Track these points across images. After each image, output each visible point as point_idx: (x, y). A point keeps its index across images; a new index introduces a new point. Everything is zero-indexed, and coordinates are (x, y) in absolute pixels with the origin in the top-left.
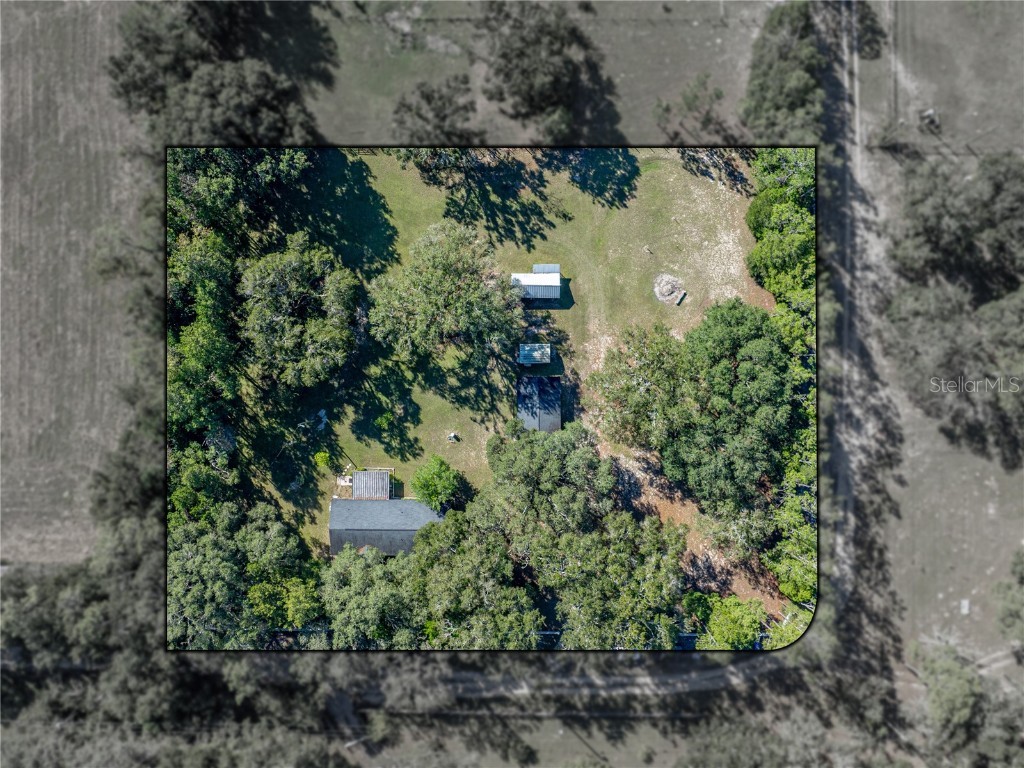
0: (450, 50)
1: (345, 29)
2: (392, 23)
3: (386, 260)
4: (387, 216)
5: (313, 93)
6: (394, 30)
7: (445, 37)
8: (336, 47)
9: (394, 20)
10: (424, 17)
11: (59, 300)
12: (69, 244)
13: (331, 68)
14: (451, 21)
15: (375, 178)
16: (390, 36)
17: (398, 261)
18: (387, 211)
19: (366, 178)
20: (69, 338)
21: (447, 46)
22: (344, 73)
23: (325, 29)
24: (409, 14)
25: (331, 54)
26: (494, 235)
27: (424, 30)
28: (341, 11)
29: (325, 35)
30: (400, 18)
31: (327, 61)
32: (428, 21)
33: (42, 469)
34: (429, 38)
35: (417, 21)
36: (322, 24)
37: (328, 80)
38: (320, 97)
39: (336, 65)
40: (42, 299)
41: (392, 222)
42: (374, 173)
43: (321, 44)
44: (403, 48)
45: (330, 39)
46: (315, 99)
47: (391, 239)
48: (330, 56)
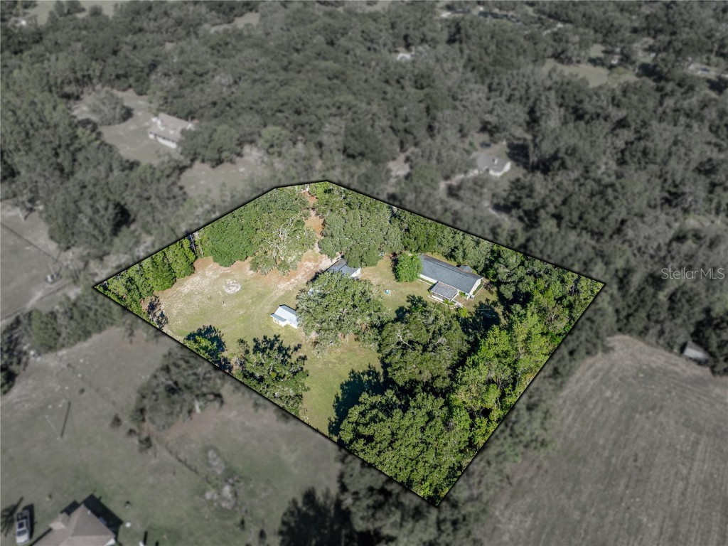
0: (215, 456)
1: (266, 521)
2: (233, 502)
3: (359, 376)
4: (340, 396)
5: (327, 495)
6: (235, 494)
7: (210, 465)
8: (285, 514)
9: (229, 501)
10: (209, 486)
11: (607, 479)
12: (584, 512)
13: (300, 504)
14: (196, 471)
15: (329, 419)
16: (241, 492)
17: (353, 372)
18: (338, 398)
19: (335, 423)
20: (607, 451)
21: (214, 459)
22: (293, 493)
23: (281, 533)
24: (216, 497)
25: (292, 513)
26: (289, 352)
27: (217, 479)
28: (257, 535)
29: (285, 529)
30: (224, 499)
31: (299, 510)
32: (209, 483)
33: (656, 394)
34: (219, 472)
35: (215, 487)
36: (281, 538)
37: (309, 496)
38: (323, 488)
39: (294, 502)
40: (621, 487)
41: (340, 391)
42: (328, 422)
43: (293, 524)
44: (241, 478)
45: (284, 523)
46: (328, 490)
47: (348, 384)
48: (293, 511)
